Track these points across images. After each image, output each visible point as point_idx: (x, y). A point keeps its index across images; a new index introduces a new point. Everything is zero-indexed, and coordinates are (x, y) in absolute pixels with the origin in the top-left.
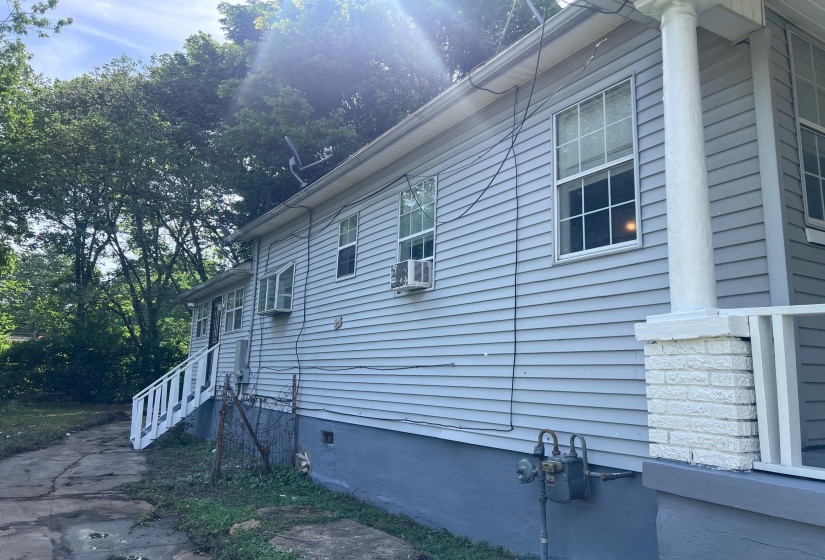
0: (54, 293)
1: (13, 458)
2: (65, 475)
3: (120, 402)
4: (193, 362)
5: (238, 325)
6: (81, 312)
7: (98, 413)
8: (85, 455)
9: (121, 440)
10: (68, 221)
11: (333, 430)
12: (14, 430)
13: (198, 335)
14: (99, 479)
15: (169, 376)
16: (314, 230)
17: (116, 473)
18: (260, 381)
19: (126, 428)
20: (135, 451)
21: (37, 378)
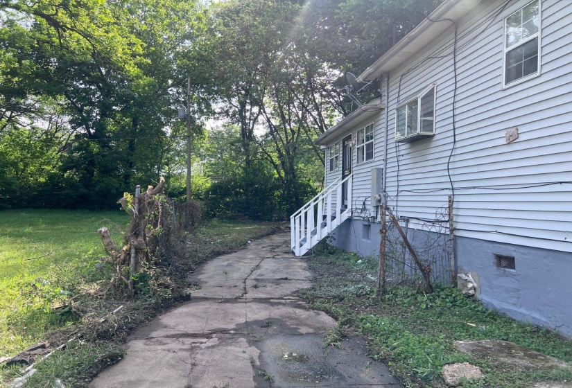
0: (231, 149)
1: (215, 260)
2: (253, 277)
3: (276, 221)
4: (331, 190)
5: (370, 156)
6: (248, 162)
7: (264, 227)
8: (263, 259)
9: (284, 248)
10: (234, 101)
11: (514, 254)
12: (215, 238)
13: (332, 169)
14: (278, 282)
15: (305, 208)
16: (459, 44)
17: (290, 277)
18: (400, 204)
19: (286, 239)
20: (297, 258)
21: (227, 204)
